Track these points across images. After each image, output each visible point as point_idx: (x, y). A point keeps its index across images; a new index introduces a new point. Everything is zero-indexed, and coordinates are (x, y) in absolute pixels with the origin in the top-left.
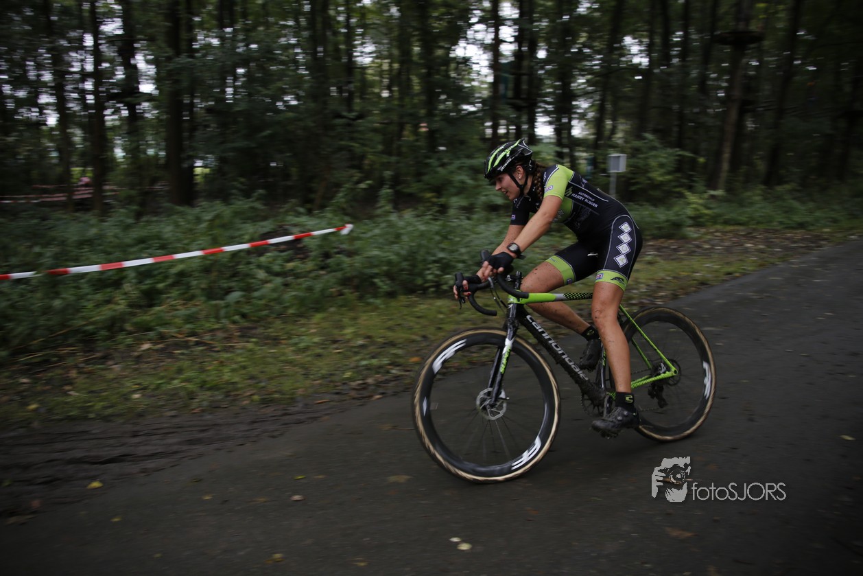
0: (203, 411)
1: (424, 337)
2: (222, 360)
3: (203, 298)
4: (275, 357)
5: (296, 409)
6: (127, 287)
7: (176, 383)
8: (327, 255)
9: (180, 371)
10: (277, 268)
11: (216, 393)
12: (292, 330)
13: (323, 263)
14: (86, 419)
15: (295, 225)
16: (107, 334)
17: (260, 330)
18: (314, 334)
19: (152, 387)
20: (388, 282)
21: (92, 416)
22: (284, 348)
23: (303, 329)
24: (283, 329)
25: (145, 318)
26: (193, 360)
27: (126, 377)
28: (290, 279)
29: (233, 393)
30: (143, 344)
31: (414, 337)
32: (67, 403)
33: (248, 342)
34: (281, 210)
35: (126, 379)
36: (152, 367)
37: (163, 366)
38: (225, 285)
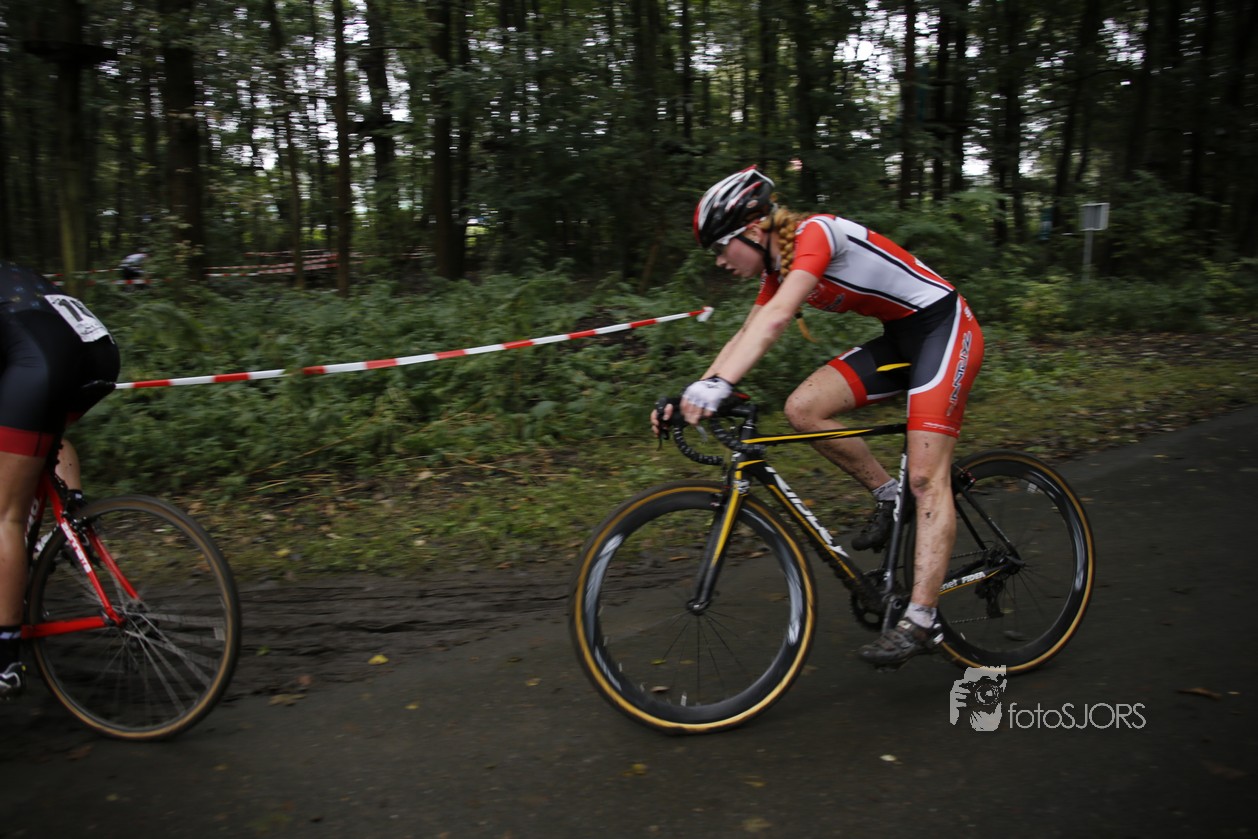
0: (512, 566)
1: (817, 471)
2: (531, 496)
3: (499, 410)
4: (605, 494)
5: (644, 567)
6: (392, 392)
7: (473, 526)
8: (669, 351)
9: (475, 510)
10: (600, 369)
11: (529, 541)
12: (625, 457)
13: (664, 363)
14: (355, 571)
15: (622, 308)
16: (370, 456)
17: (582, 456)
18: (657, 463)
19: (440, 530)
20: (760, 391)
21: (362, 567)
22: (617, 483)
23: (641, 457)
24: (612, 455)
25: (422, 435)
26: (491, 495)
27: (400, 516)
28: (620, 385)
29: (551, 543)
30: (421, 471)
31: (802, 471)
32: (328, 549)
33: (565, 472)
34: (599, 287)
35: (404, 519)
36: (436, 503)
37: (451, 502)
38: (528, 392)
